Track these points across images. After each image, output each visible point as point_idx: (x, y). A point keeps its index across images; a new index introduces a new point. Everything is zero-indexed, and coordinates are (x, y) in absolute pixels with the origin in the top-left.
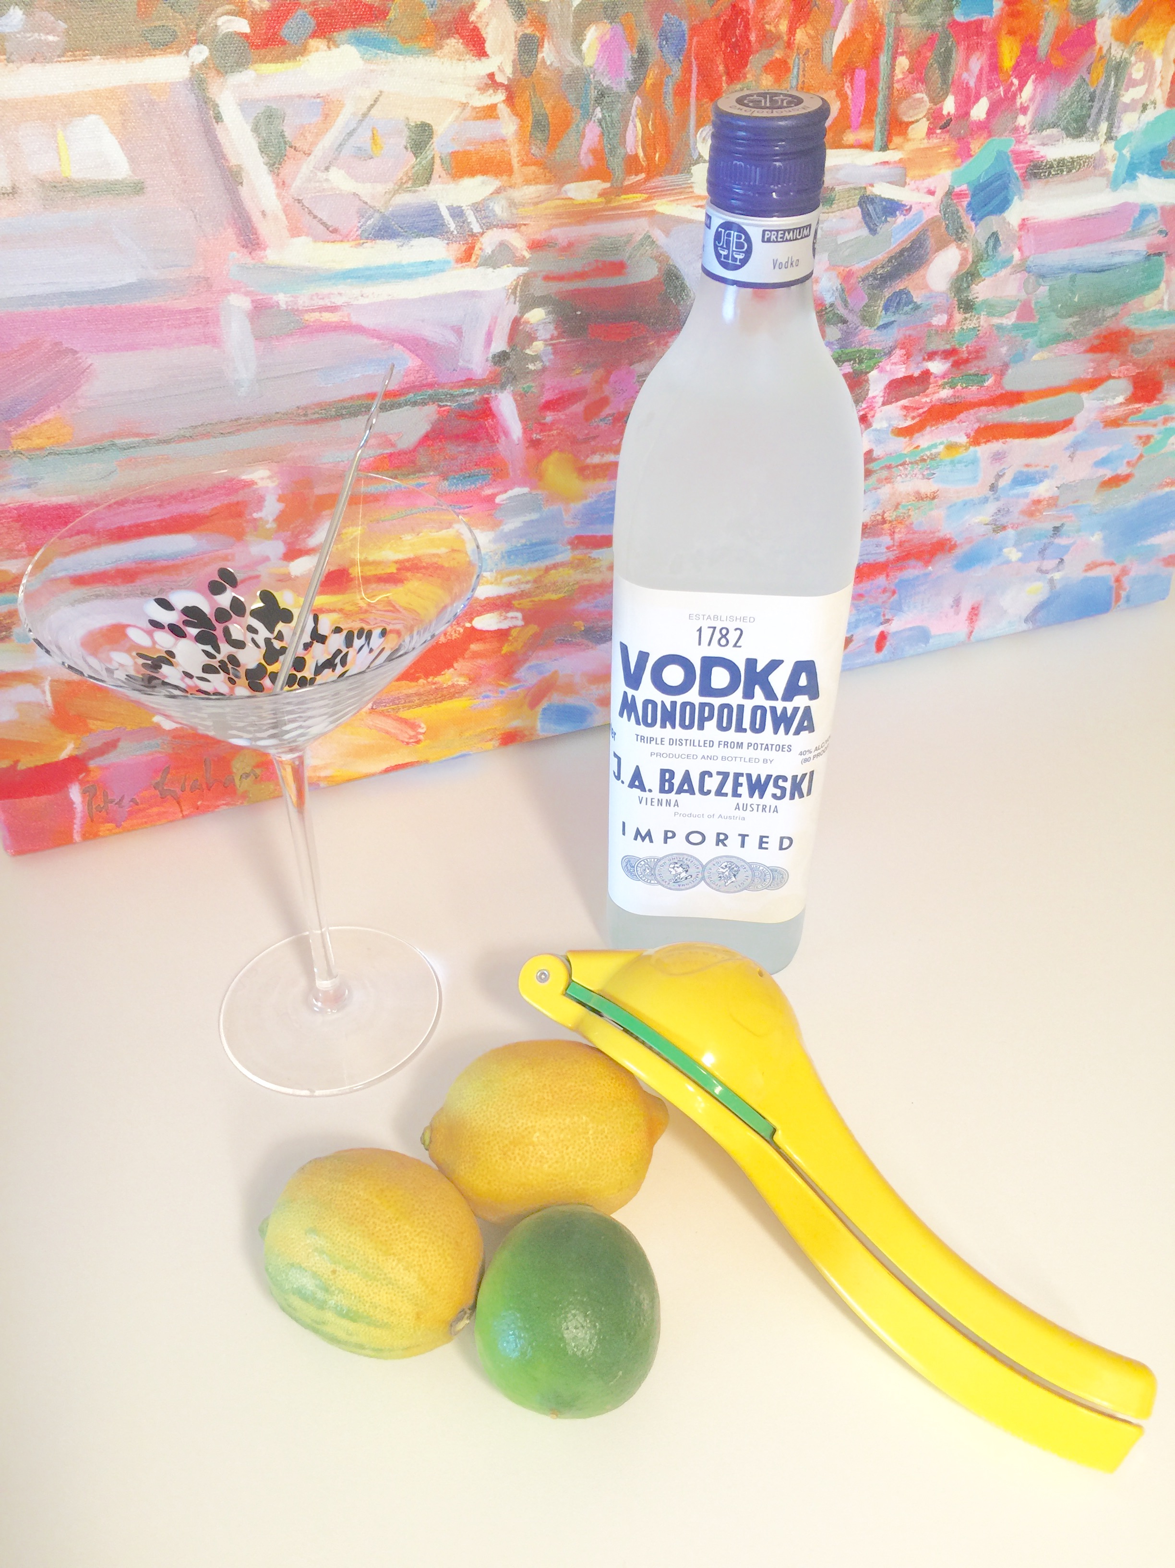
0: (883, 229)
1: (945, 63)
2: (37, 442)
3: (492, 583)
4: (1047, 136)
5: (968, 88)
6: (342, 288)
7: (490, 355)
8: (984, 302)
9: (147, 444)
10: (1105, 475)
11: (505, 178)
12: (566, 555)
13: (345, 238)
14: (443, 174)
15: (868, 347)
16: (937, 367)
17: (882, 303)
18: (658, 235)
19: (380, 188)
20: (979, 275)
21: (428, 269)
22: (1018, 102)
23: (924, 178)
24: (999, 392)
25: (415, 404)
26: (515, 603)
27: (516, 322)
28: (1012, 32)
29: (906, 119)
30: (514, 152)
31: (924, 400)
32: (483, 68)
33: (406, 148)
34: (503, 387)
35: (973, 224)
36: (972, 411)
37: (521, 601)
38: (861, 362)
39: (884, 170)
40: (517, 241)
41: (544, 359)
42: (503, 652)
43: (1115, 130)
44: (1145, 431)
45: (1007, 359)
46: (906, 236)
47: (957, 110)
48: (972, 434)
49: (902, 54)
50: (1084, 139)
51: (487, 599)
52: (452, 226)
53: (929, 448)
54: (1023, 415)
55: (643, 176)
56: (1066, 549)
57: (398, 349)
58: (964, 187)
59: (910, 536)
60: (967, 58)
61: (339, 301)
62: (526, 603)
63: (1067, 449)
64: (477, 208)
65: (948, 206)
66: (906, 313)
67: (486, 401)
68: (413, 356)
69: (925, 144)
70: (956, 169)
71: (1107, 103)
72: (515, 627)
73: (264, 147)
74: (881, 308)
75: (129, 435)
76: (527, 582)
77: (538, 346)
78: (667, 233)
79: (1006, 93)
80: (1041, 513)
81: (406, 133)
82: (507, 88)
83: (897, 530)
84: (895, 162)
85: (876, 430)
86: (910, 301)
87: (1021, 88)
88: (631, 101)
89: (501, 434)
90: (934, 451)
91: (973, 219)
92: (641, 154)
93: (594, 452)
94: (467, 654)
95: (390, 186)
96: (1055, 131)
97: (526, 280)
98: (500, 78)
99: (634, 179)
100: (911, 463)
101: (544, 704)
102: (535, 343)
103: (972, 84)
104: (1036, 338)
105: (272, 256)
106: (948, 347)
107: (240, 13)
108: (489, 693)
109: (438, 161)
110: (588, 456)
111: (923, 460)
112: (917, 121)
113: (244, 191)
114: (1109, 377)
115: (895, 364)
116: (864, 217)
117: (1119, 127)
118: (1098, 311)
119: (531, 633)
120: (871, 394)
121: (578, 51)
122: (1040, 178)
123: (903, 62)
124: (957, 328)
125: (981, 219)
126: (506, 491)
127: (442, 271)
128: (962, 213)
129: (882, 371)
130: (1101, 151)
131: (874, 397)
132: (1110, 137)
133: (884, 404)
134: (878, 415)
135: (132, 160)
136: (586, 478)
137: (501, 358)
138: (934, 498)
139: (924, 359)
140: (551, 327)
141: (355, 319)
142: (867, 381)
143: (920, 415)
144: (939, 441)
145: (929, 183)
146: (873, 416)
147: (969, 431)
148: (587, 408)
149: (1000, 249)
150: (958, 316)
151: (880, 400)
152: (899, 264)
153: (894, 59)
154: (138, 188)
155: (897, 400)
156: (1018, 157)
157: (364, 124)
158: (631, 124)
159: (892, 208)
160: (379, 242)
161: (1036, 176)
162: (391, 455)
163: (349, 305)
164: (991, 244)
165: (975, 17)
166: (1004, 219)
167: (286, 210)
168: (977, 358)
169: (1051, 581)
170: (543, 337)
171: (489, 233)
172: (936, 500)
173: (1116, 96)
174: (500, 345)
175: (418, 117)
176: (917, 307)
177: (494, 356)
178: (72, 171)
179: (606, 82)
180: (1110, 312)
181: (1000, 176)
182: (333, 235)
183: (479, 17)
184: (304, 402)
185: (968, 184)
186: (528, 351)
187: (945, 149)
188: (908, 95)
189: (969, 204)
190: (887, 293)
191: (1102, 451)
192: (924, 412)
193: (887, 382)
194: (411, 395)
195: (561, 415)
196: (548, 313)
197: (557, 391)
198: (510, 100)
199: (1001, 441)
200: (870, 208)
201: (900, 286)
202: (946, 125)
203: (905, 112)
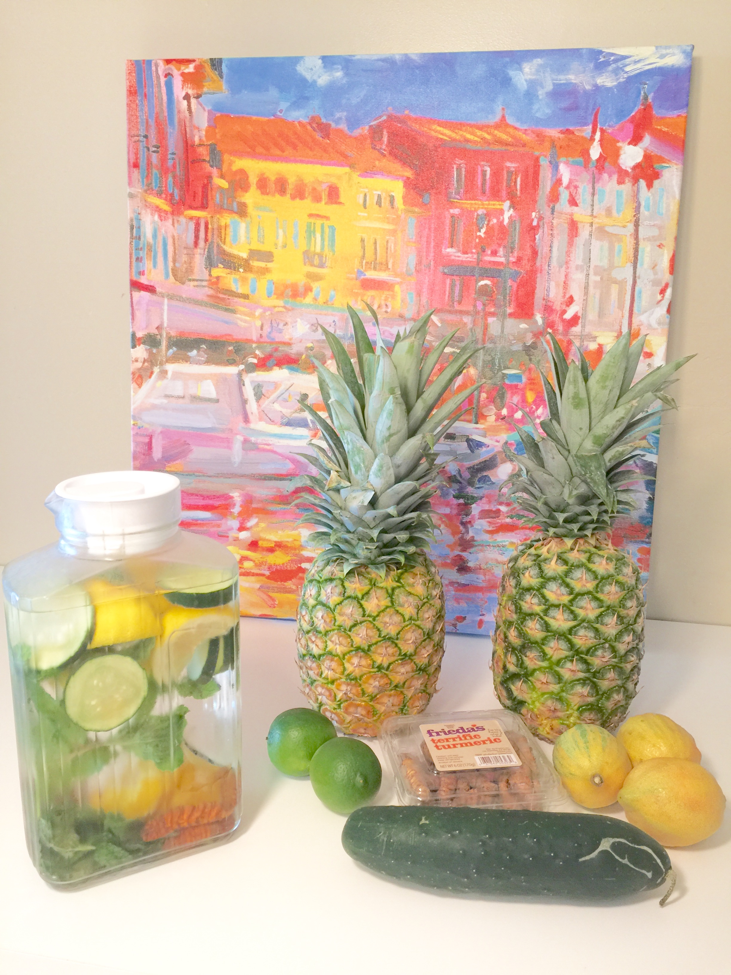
0: (476, 451)
1: (502, 397)
2: (172, 469)
5: (512, 407)
6: (272, 439)
9: (204, 476)
13: (276, 424)
16: (503, 508)
19: (289, 411)
21: (301, 438)
22: (536, 414)
23: (494, 436)
28: (531, 390)
29: (485, 414)
39: (477, 431)
46: (487, 456)
47: (508, 413)
49: (484, 392)
52: (311, 425)
53: (501, 542)
57: (288, 461)
58: (513, 442)
60: (512, 397)
61: (271, 443)
65: (506, 448)
68: (292, 464)
69: (494, 424)
70: (509, 435)
73: (255, 395)
75: (199, 472)
79: (530, 411)
81: (300, 396)
84: (482, 429)
87: (537, 409)
95: (293, 410)
103: (514, 405)
105: (252, 426)
107: (255, 357)
111: (499, 546)
112: (491, 415)
113: (247, 406)
116: (468, 446)
120: (473, 513)
123: (484, 395)
127: (306, 439)
128: (513, 451)
135: (217, 393)
141: (275, 449)
145: (497, 438)
151: (477, 517)
153: (480, 393)
154: (217, 401)
157: (287, 392)
159: (480, 445)
160: (286, 427)
163: (273, 444)
165: (515, 383)
167: (259, 413)
175: (304, 392)
176: (493, 483)
178: (200, 394)
182: (273, 423)
184: (254, 473)
187: (503, 427)
188: (486, 406)
189: (516, 448)
193: (480, 510)
194: (290, 477)
200: (471, 443)
201: (485, 474)
202: (503, 418)
203: (485, 412)
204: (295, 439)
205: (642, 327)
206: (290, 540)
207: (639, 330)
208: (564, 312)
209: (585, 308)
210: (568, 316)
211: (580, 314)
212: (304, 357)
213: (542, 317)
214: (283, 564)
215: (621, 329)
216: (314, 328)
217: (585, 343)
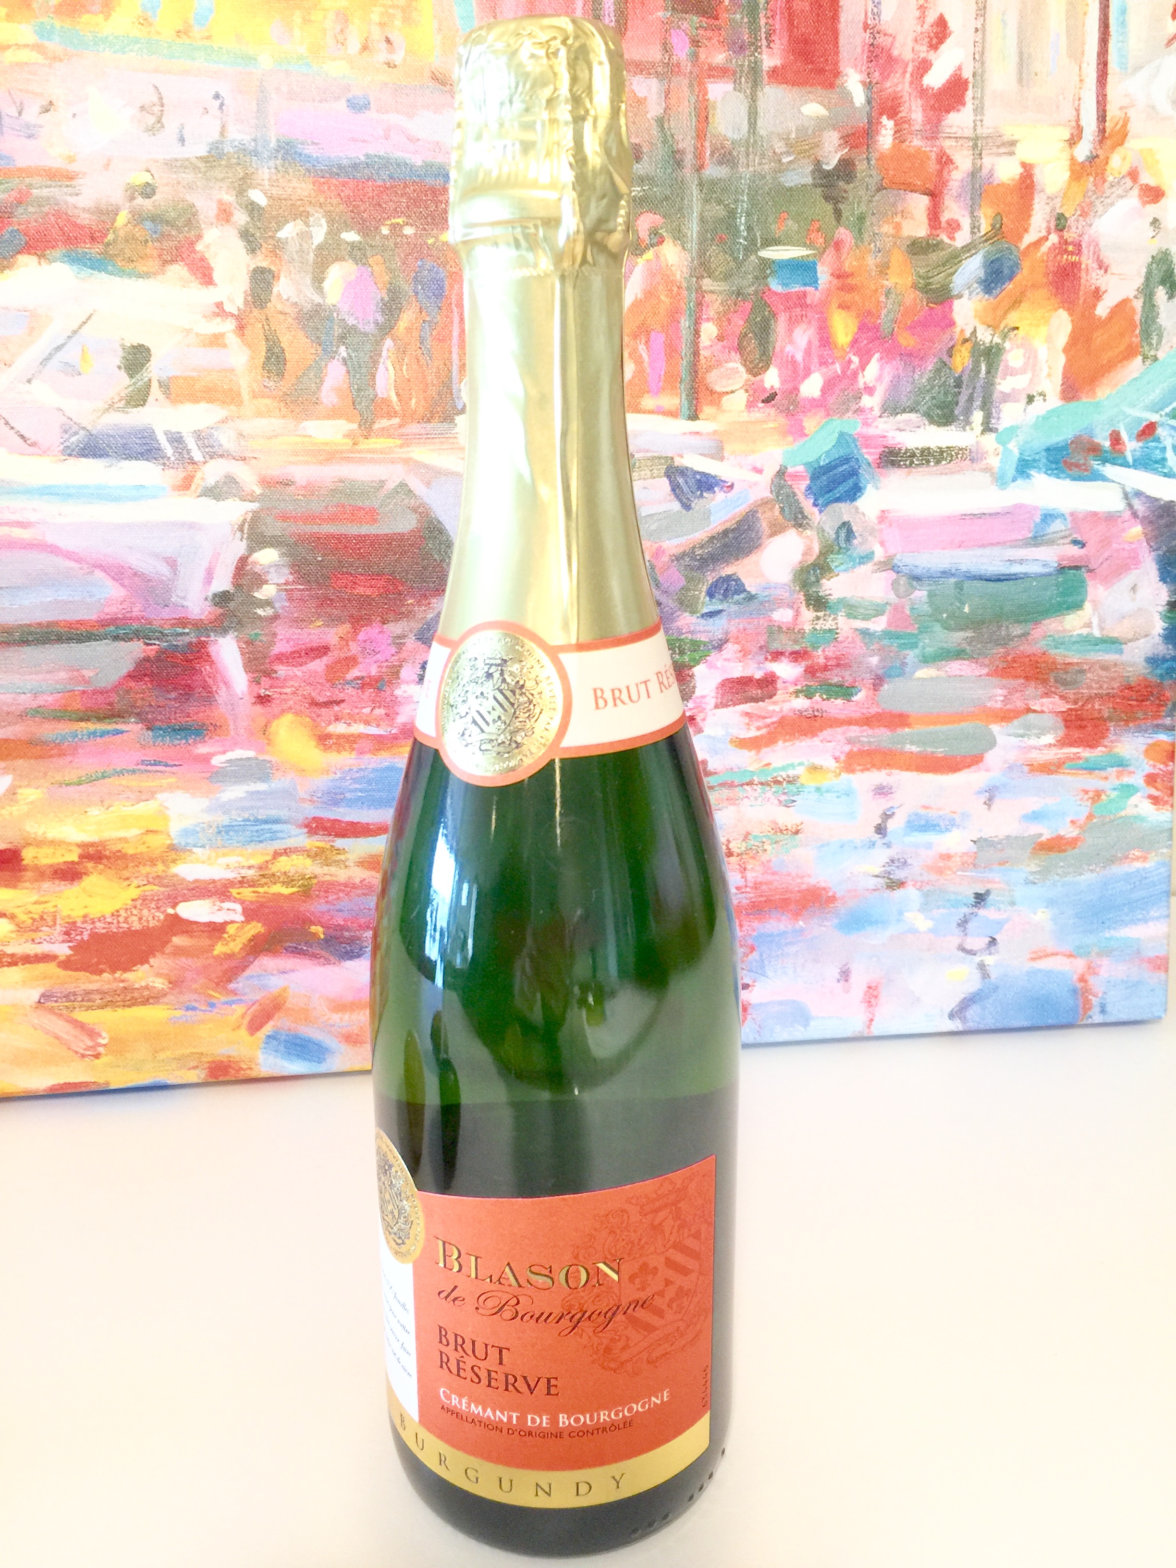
0: (697, 504)
1: (764, 333)
3: (203, 862)
4: (904, 421)
5: (794, 362)
6: (36, 504)
7: (210, 594)
8: (842, 601)
10: (1041, 835)
11: (233, 407)
12: (301, 839)
13: (45, 452)
14: (161, 397)
15: (690, 636)
16: (785, 670)
17: (705, 589)
18: (416, 485)
19: (89, 406)
20: (830, 570)
21: (139, 493)
22: (861, 381)
23: (746, 453)
24: (874, 710)
25: (116, 638)
26: (234, 891)
27: (243, 561)
28: (843, 306)
29: (718, 389)
30: (245, 382)
31: (771, 708)
32: (209, 296)
33: (119, 367)
34: (224, 631)
35: (816, 510)
36: (839, 730)
37: (241, 890)
38: (682, 653)
39: (695, 441)
40: (247, 477)
41: (277, 605)
42: (215, 953)
43: (993, 421)
44: (1093, 782)
45: (880, 672)
46: (729, 516)
47: (783, 382)
48: (843, 758)
49: (708, 320)
50: (953, 427)
51: (196, 881)
52: (169, 451)
53: (784, 768)
54: (912, 743)
55: (396, 421)
56: (1000, 924)
57: (99, 574)
58: (801, 468)
59: (770, 878)
60: (790, 331)
61: (33, 517)
62: (247, 893)
63: (979, 793)
64: (199, 436)
65: (781, 487)
66: (737, 603)
67: (202, 645)
68: (117, 585)
69: (745, 417)
70: (789, 448)
71: (979, 390)
72: (232, 922)
74: (703, 594)
76: (249, 867)
77: (267, 592)
78: (428, 484)
79: (843, 372)
80: (955, 873)
81: (121, 353)
82: (238, 318)
83: (749, 867)
84: (708, 434)
85: (709, 737)
86: (740, 588)
87: (863, 366)
88: (379, 342)
89: (221, 685)
90: (791, 773)
91: (815, 505)
92: (394, 398)
93: (337, 719)
94: (168, 949)
95: (101, 405)
96: (913, 416)
97: (256, 519)
98: (229, 308)
99: (383, 423)
100: (762, 784)
101: (268, 1029)
102: (265, 586)
103: (799, 357)
104: (916, 651)
106: (797, 648)
108: (196, 1005)
109: (155, 385)
110: (330, 723)
111: (777, 782)
112: (732, 392)
114: (1029, 710)
115: (725, 660)
116: (673, 490)
117: (999, 419)
118: (999, 627)
119: (253, 932)
120: (698, 692)
121: (320, 290)
122: (899, 466)
123: (709, 329)
124: (808, 628)
125: (826, 505)
126: (224, 752)
127: (154, 497)
128: (801, 497)
129: (712, 666)
130: (977, 443)
131: (703, 697)
132: (987, 428)
133: (716, 707)
134: (709, 720)
136: (327, 748)
137: (222, 598)
138: (797, 832)
139: (766, 659)
140: (286, 571)
141: (50, 539)
142: (692, 676)
143: (768, 726)
144: (796, 762)
145: (756, 459)
146: (704, 720)
147: (837, 754)
148: (329, 668)
149: (855, 542)
150: (808, 614)
151: (711, 701)
152: (725, 546)
153: (697, 322)
155: (735, 705)
156: (867, 440)
157: (74, 340)
158: (381, 367)
159: (708, 482)
160: (83, 460)
161: (893, 464)
162: (84, 692)
163: (44, 522)
164: (843, 535)
165: (796, 288)
166: (857, 509)
168: (838, 665)
169: (982, 966)
170: (276, 581)
171: (213, 462)
172: (800, 836)
173: (989, 385)
174: (223, 582)
176: (751, 598)
177: (215, 595)
179: (351, 321)
180: (1017, 630)
181: (846, 460)
182: (31, 449)
183: (208, 246)
185: (805, 464)
186: (256, 594)
187: (771, 425)
188: (719, 364)
189: (809, 488)
190: (711, 578)
191: (1033, 803)
192: (773, 723)
193: (719, 680)
194: (112, 628)
195: (298, 672)
196: (283, 555)
197: (292, 643)
198: (241, 328)
199: (884, 772)
200: (681, 480)
201: (727, 571)
202: (770, 399)
203: (716, 380)
204: (116, 499)
205: (1131, 113)
206: (132, 833)
207: (1126, 121)
208: (924, 66)
209: (980, 57)
210: (936, 79)
211: (967, 74)
212: (122, 219)
213: (863, 83)
214: (116, 914)
215: (1078, 121)
216: (151, 120)
217: (987, 161)
